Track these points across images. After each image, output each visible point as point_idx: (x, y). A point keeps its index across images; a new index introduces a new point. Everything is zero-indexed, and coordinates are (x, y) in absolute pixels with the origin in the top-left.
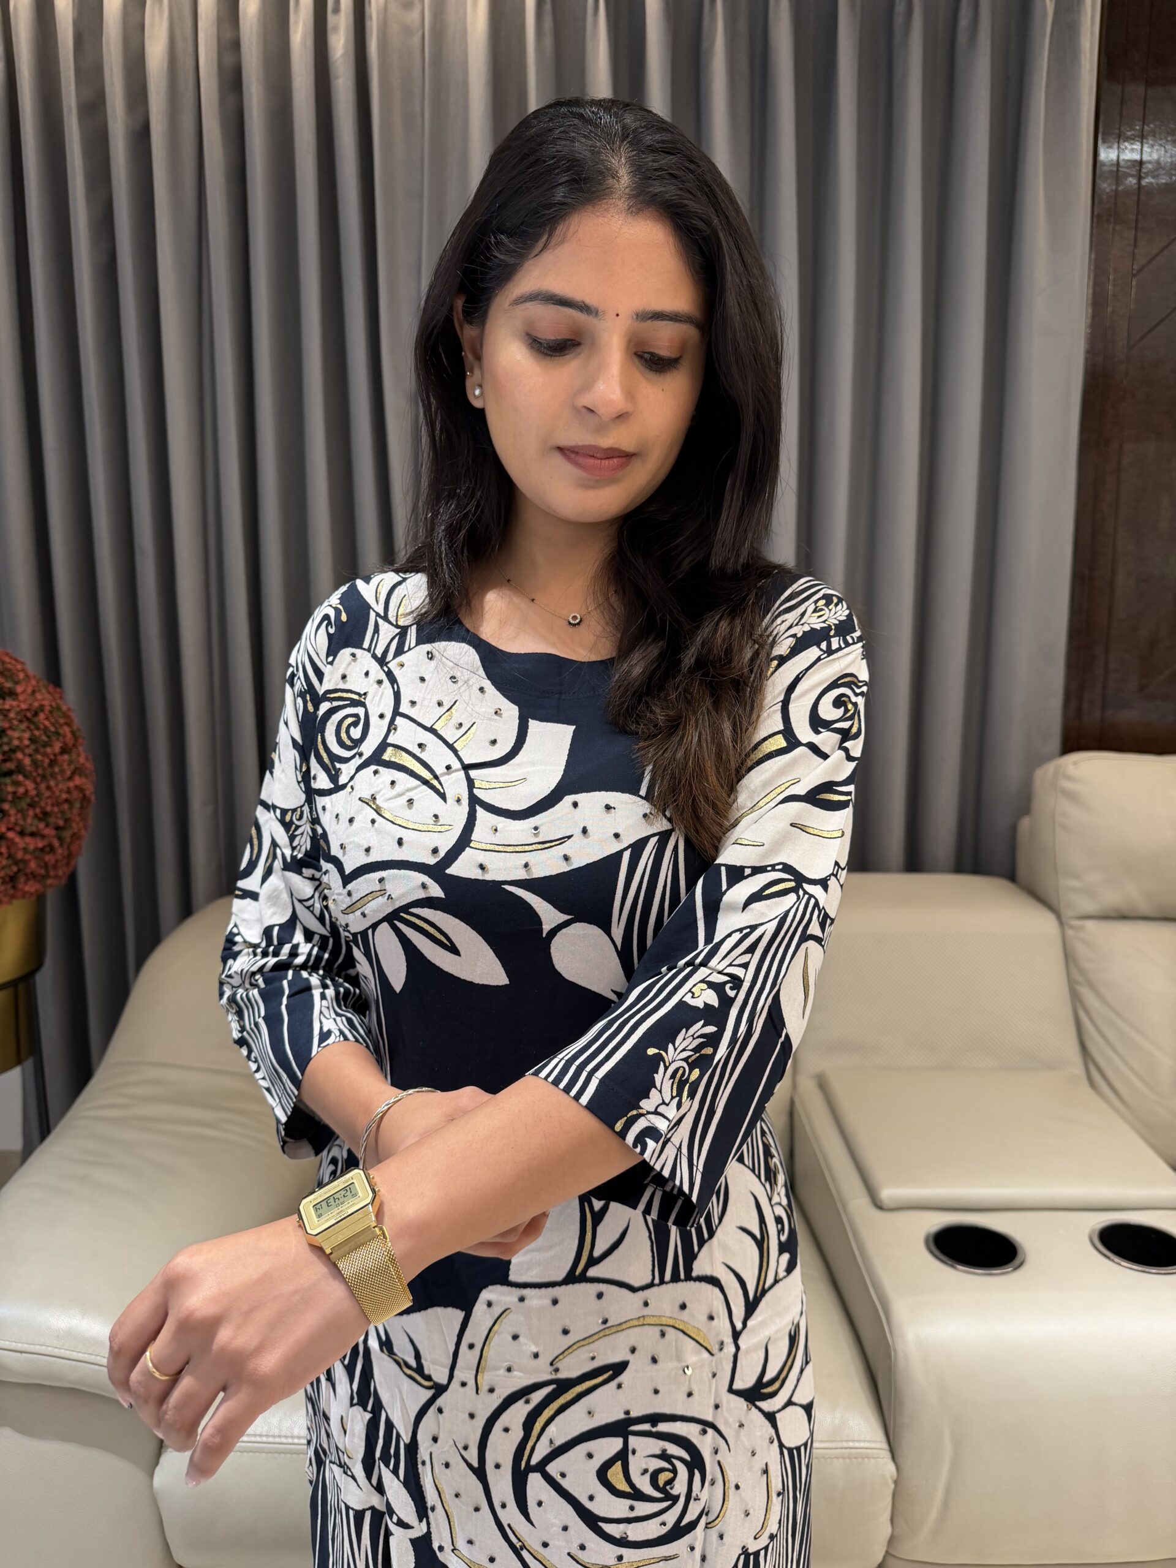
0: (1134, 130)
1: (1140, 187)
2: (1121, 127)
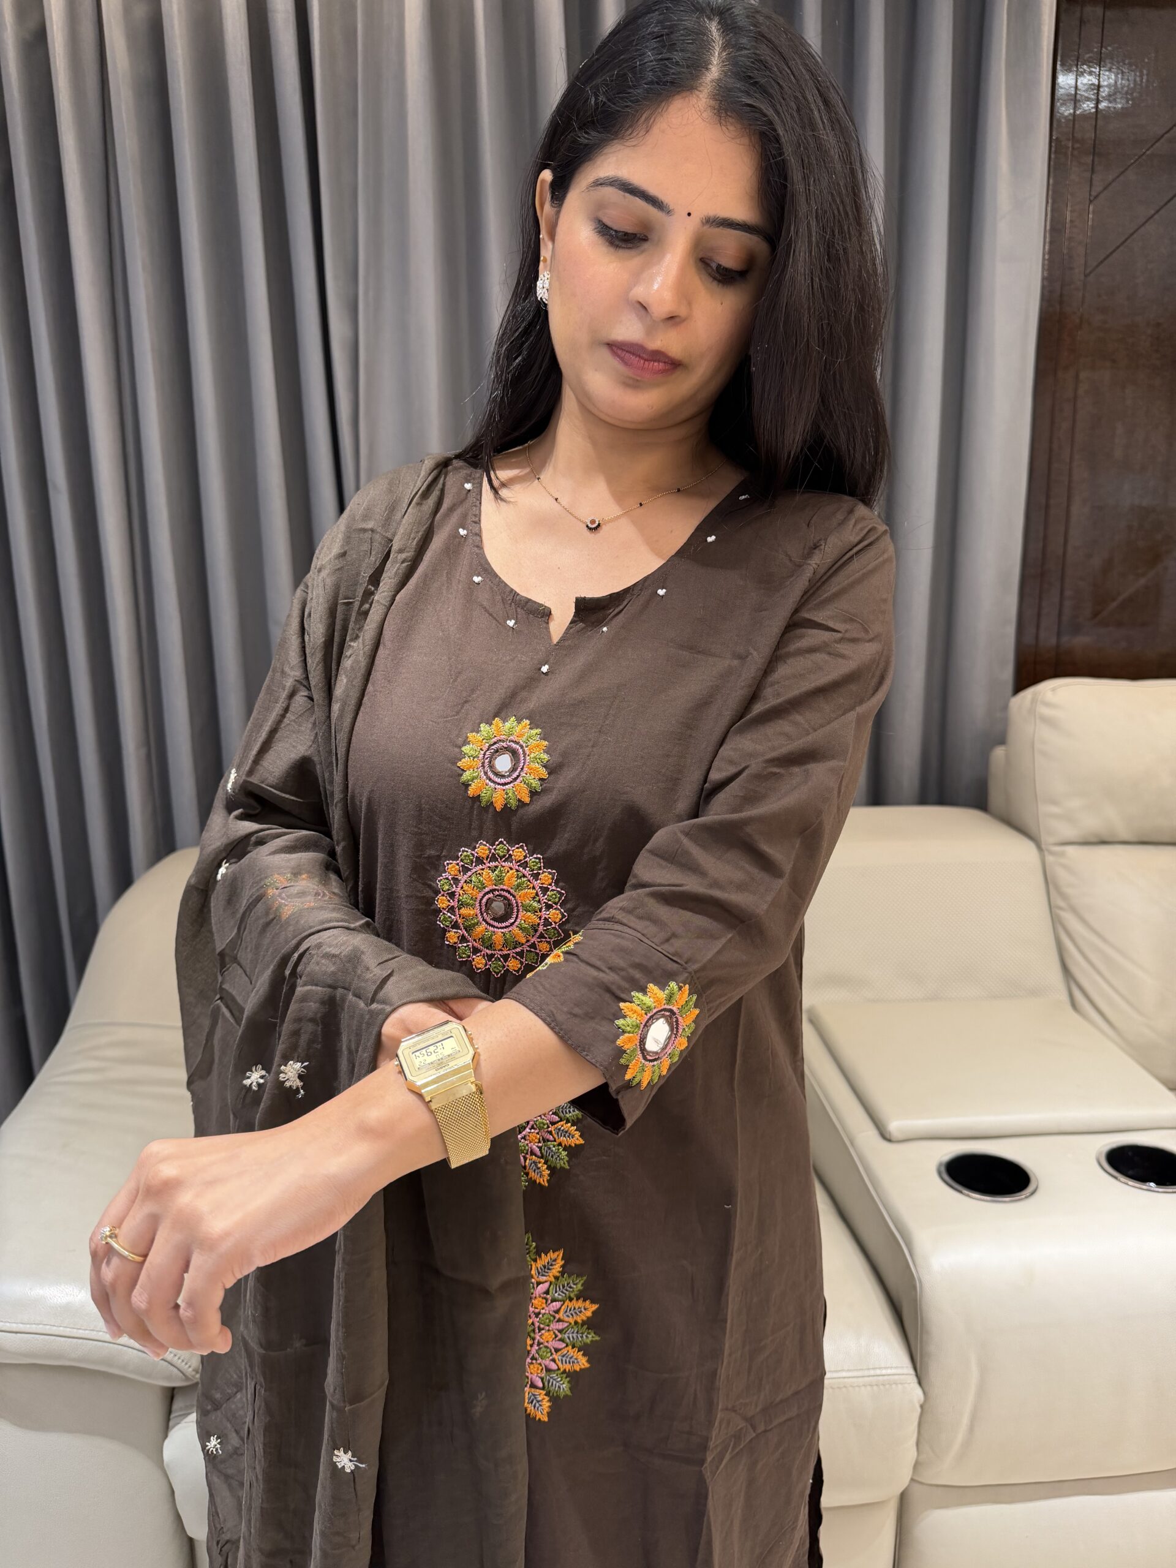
0: (1092, 52)
1: (1097, 111)
2: (1079, 49)
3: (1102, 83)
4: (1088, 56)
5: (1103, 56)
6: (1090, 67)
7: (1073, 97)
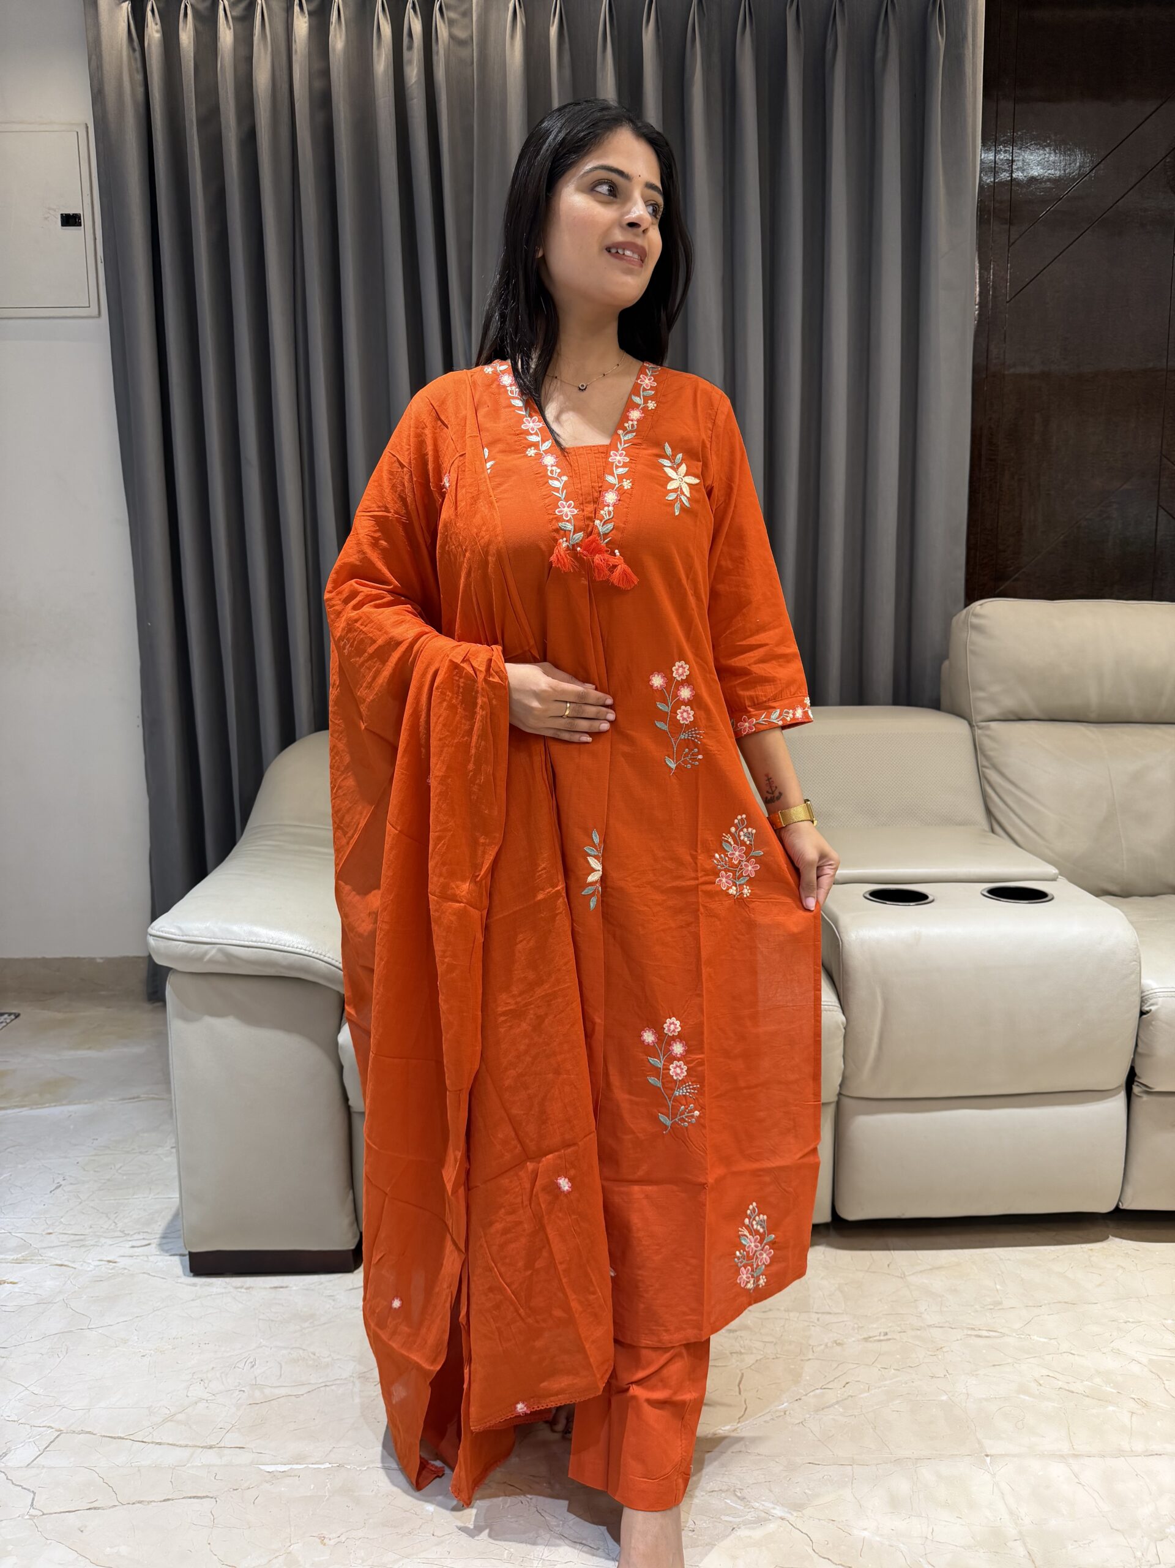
0: (1007, 136)
1: (1011, 179)
2: (996, 134)
3: (1015, 159)
5: (1015, 138)
6: (1004, 147)
7: (994, 170)
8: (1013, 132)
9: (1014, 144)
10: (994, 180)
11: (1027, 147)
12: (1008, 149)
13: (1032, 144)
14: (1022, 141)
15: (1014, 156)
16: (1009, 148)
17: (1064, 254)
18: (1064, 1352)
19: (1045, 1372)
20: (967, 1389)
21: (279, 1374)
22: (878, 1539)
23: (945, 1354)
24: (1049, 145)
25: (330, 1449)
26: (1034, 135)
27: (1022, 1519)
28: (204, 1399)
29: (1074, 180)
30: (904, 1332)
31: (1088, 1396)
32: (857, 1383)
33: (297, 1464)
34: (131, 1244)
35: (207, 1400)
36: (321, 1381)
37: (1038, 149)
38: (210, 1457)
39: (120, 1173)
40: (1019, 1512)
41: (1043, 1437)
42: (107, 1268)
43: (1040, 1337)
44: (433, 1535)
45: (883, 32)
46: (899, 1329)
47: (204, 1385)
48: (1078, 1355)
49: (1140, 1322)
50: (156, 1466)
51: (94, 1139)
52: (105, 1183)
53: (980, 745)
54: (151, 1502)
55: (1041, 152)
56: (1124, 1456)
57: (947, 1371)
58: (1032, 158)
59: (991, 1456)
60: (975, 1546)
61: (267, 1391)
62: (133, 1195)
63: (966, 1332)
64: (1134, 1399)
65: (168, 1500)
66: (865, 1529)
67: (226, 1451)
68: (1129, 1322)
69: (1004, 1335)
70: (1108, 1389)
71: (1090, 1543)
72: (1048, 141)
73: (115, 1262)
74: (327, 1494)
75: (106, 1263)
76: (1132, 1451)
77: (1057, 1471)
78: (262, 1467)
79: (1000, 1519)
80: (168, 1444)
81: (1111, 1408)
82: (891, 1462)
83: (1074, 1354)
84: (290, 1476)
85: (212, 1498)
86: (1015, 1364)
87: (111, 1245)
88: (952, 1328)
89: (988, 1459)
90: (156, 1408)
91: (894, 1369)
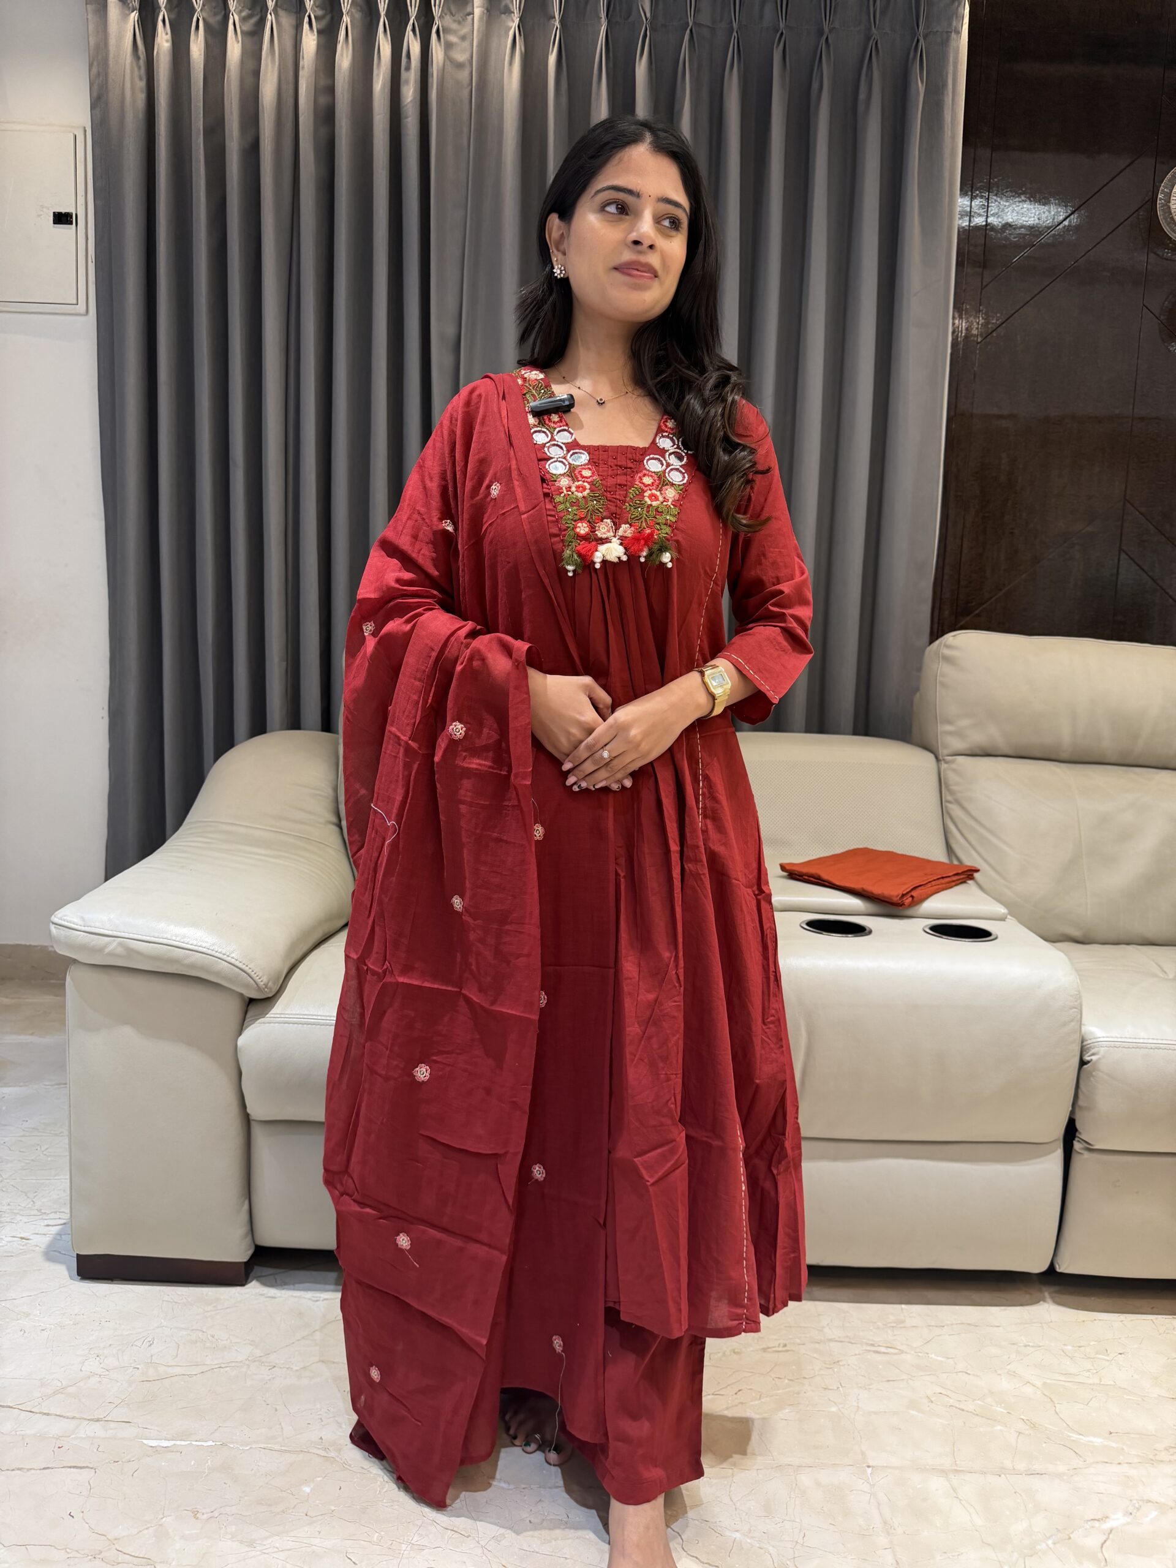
0: (983, 182)
1: (987, 225)
2: (973, 180)
3: (990, 205)
4: (979, 185)
5: (991, 185)
6: (981, 192)
7: (969, 214)
8: (990, 179)
9: (991, 191)
10: (969, 224)
11: (1003, 194)
12: (984, 195)
13: (1007, 192)
14: (998, 187)
15: (990, 202)
16: (985, 193)
17: (1035, 298)
18: (960, 1372)
19: (939, 1390)
20: (858, 1403)
21: (175, 1354)
22: (749, 1541)
23: (842, 1367)
24: (1024, 193)
25: (216, 1428)
26: (1010, 182)
27: (895, 1529)
28: (97, 1374)
29: (1048, 228)
30: (804, 1344)
31: (977, 1415)
32: (749, 1391)
33: (181, 1440)
34: (46, 1222)
35: (100, 1375)
36: (216, 1362)
37: (1013, 196)
38: (96, 1429)
39: (45, 1155)
40: (893, 1522)
41: (927, 1451)
42: (18, 1244)
43: (938, 1356)
44: (306, 1515)
45: (867, 75)
46: (798, 1341)
47: (99, 1361)
48: (974, 1375)
49: (1040, 1346)
50: (40, 1436)
51: (24, 1121)
52: (29, 1163)
53: (945, 779)
54: (31, 1469)
55: (1017, 199)
56: (1005, 1474)
57: (841, 1383)
58: (1007, 204)
59: (873, 1467)
60: (844, 1553)
61: (161, 1369)
62: (55, 1176)
63: (865, 1347)
64: (1022, 1419)
65: (48, 1468)
66: (737, 1531)
67: (112, 1425)
68: (1029, 1346)
69: (902, 1352)
70: (998, 1409)
71: (959, 1555)
72: (1024, 189)
73: (28, 1239)
74: (206, 1471)
75: (19, 1239)
76: (1014, 1469)
77: (937, 1485)
78: (145, 1442)
79: (873, 1528)
80: (57, 1415)
81: (999, 1428)
82: (772, 1468)
83: (969, 1374)
84: (173, 1452)
85: (92, 1468)
86: (909, 1380)
87: (26, 1223)
88: (852, 1343)
89: (869, 1470)
90: (48, 1380)
91: (789, 1380)
